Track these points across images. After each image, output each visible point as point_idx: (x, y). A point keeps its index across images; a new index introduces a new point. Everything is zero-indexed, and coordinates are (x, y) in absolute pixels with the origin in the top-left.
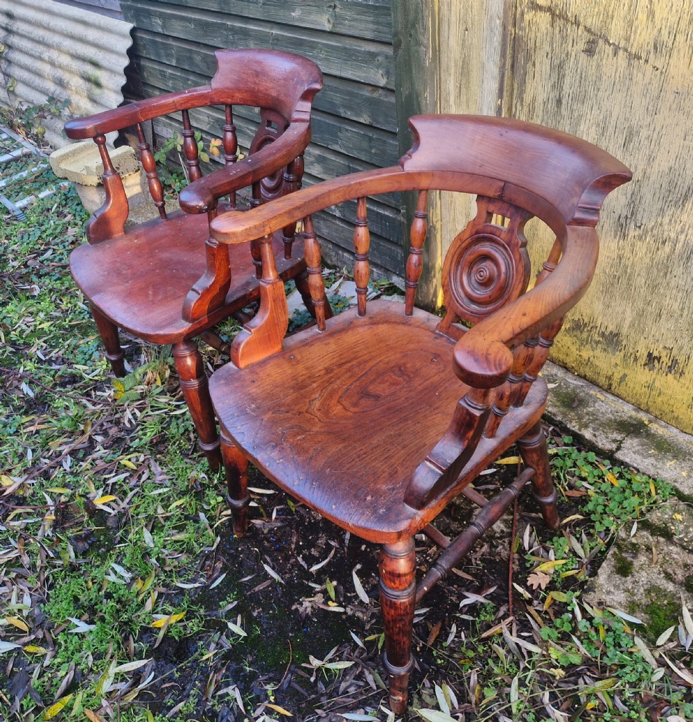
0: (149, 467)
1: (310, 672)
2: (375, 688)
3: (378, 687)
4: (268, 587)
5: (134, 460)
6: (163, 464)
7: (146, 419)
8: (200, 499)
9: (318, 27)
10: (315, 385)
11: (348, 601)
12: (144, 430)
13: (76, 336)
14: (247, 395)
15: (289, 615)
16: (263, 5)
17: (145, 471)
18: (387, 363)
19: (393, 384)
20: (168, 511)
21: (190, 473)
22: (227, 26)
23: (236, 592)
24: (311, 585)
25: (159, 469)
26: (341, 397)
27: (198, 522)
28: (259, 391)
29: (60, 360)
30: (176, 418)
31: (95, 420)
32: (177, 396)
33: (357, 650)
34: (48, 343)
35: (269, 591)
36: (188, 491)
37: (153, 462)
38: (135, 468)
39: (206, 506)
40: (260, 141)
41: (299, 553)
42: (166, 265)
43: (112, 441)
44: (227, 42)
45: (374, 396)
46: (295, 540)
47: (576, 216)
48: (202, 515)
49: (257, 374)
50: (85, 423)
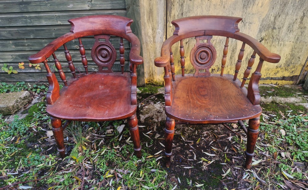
0: (118, 172)
1: (226, 178)
2: (240, 169)
3: (240, 168)
4: (191, 171)
5: (109, 174)
6: (120, 168)
7: (94, 162)
8: (146, 167)
9: (83, 9)
10: (191, 100)
11: (211, 159)
12: (98, 165)
13: (21, 158)
14: (182, 110)
15: (205, 172)
16: (50, 5)
17: (118, 174)
18: (195, 88)
19: (204, 91)
20: (141, 178)
21: (133, 163)
22: (26, 17)
23: (187, 179)
24: (199, 162)
25: (121, 170)
26: (200, 99)
27: (154, 172)
28: (183, 108)
29: (25, 170)
30: (105, 154)
31: (74, 175)
32: (95, 149)
33: (227, 166)
34: (9, 168)
35: (193, 172)
36: (139, 168)
37: (117, 169)
38: (113, 176)
39: (150, 168)
40: (96, 47)
41: (187, 159)
42: (91, 98)
43: (91, 176)
44: (26, 23)
45: (206, 95)
46: (182, 157)
47: (236, 30)
48: (153, 170)
49: (176, 105)
50: (73, 178)
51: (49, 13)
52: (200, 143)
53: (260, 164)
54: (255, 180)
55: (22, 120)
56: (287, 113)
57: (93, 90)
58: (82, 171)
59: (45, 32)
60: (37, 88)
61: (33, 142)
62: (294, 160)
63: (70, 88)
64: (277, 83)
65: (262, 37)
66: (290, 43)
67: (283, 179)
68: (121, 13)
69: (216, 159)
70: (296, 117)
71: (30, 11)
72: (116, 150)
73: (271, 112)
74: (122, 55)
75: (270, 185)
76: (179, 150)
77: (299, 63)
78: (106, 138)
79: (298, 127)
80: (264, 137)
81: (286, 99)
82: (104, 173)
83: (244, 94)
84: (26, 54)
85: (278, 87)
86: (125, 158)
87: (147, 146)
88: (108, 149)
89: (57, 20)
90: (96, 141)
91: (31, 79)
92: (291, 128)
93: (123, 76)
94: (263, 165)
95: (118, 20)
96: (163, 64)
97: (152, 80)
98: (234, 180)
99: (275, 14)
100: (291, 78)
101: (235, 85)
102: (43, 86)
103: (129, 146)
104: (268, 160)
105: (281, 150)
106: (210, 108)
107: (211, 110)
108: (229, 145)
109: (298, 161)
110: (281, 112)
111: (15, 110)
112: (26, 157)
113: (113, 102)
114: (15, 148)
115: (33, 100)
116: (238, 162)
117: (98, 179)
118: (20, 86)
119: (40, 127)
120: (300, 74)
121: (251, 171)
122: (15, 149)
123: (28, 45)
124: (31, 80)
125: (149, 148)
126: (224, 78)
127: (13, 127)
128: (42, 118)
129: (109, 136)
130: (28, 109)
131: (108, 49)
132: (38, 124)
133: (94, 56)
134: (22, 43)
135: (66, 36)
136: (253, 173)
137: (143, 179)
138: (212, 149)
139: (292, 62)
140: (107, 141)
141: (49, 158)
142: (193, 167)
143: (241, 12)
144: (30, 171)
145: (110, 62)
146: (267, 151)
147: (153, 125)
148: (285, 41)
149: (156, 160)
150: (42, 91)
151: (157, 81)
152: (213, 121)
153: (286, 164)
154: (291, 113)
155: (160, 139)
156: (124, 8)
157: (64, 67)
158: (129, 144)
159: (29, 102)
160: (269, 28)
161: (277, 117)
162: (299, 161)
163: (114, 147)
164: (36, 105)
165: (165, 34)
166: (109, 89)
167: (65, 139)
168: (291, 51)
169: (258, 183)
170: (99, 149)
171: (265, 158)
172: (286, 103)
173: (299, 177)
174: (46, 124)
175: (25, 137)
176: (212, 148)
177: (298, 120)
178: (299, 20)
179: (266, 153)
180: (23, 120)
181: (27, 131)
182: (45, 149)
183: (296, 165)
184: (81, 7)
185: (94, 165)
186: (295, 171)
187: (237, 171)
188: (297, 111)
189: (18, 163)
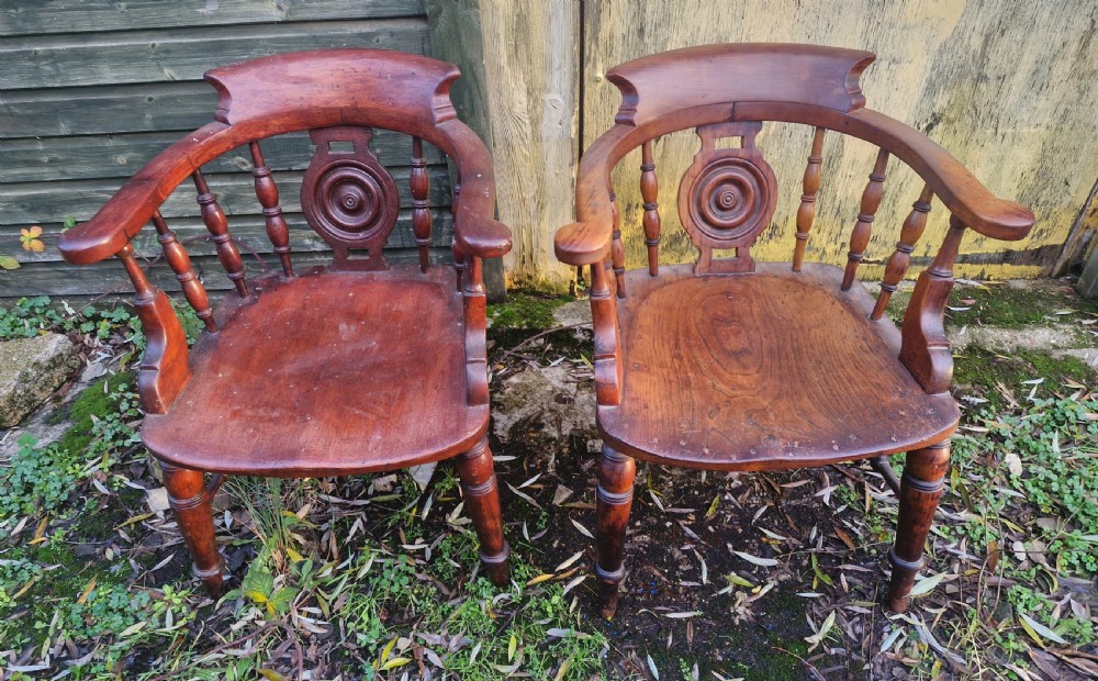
0: (425, 645)
1: (820, 649)
2: (868, 611)
3: (871, 609)
4: (695, 630)
5: (393, 655)
6: (432, 628)
7: (336, 607)
8: (528, 622)
9: (258, 20)
10: (691, 375)
11: (761, 576)
12: (352, 619)
13: (57, 603)
14: (663, 421)
15: (743, 630)
16: (128, 7)
17: (426, 651)
18: (703, 321)
19: (737, 334)
20: (512, 663)
21: (480, 609)
22: (36, 52)
23: (681, 660)
24: (721, 592)
25: (436, 637)
26: (725, 369)
27: (560, 639)
28: (665, 411)
29: (75, 650)
30: (374, 576)
31: (264, 663)
32: (335, 557)
33: (821, 601)
34: (13, 646)
35: (701, 631)
36: (502, 627)
37: (421, 635)
38: (408, 660)
39: (542, 622)
40: (320, 172)
41: (676, 579)
42: (312, 377)
43: (326, 663)
44: (37, 77)
45: (744, 351)
46: (656, 573)
47: (854, 102)
48: (553, 632)
49: (637, 399)
50: (261, 676)
51: (127, 35)
52: (719, 516)
53: (941, 588)
54: (926, 656)
55: (50, 452)
56: (1024, 390)
57: (316, 345)
58: (292, 647)
59: (115, 110)
60: (96, 318)
61: (99, 536)
62: (1058, 569)
63: (229, 337)
64: (983, 273)
65: (936, 110)
66: (1036, 130)
67: (1024, 646)
68: (406, 34)
69: (782, 577)
70: (1059, 403)
71: (48, 31)
72: (415, 558)
73: (969, 386)
74: (420, 202)
75: (981, 671)
76: (644, 548)
77: (1067, 200)
78: (371, 512)
79: (1067, 443)
80: (949, 484)
81: (1018, 334)
82: (376, 651)
83: (886, 347)
84: (45, 195)
85: (987, 288)
86: (450, 587)
87: (527, 538)
88: (381, 555)
89: (158, 65)
90: (336, 523)
91: (74, 284)
92: (1041, 448)
93: (428, 280)
94: (952, 596)
95: (400, 67)
96: (587, 253)
97: (530, 277)
98: (850, 655)
99: (988, 25)
100: (1035, 256)
101: (849, 307)
102: (118, 310)
103: (459, 539)
104: (969, 572)
105: (1010, 533)
106: (765, 410)
107: (772, 416)
108: (825, 519)
109: (1073, 575)
110: (1002, 385)
111: (21, 413)
112: (76, 600)
113: (399, 390)
114: (30, 564)
115: (86, 365)
116: (860, 584)
117: (352, 675)
118: (31, 314)
119: (122, 477)
120: (1067, 240)
121: (908, 620)
122: (30, 571)
123: (51, 161)
124: (72, 289)
125: (532, 544)
126: (808, 279)
127: (16, 481)
128: (126, 437)
129: (383, 503)
130: (70, 402)
131: (366, 181)
132: (111, 462)
133: (315, 208)
134: (28, 152)
135: (201, 140)
136: (918, 628)
137: (521, 669)
138: (764, 539)
139: (1042, 200)
140: (378, 524)
141: (165, 598)
142: (699, 613)
143: (861, 23)
144: (96, 654)
145: (374, 229)
146: (960, 537)
147: (542, 449)
148: (1018, 125)
149: (565, 592)
150: (117, 331)
151: (550, 280)
152: (781, 461)
153: (1033, 588)
154: (1038, 389)
155: (572, 505)
156: (416, 12)
157: (198, 239)
158: (461, 530)
159: (73, 377)
160: (961, 76)
161: (993, 408)
162: (1077, 572)
163: (405, 546)
164: (97, 386)
165: (577, 109)
166: (378, 336)
167: (218, 522)
168: (1040, 160)
169: (937, 664)
170: (351, 557)
171: (956, 567)
172: (1019, 350)
173: (1081, 636)
174: (142, 461)
175: (64, 517)
176: (765, 535)
177: (1064, 414)
178: (1074, 47)
179: (958, 548)
180: (54, 452)
181: (70, 495)
182: (148, 561)
183: (1066, 589)
184: (251, 12)
185: (335, 622)
186: (1067, 612)
187: (860, 622)
188: (1060, 380)
189: (45, 625)
